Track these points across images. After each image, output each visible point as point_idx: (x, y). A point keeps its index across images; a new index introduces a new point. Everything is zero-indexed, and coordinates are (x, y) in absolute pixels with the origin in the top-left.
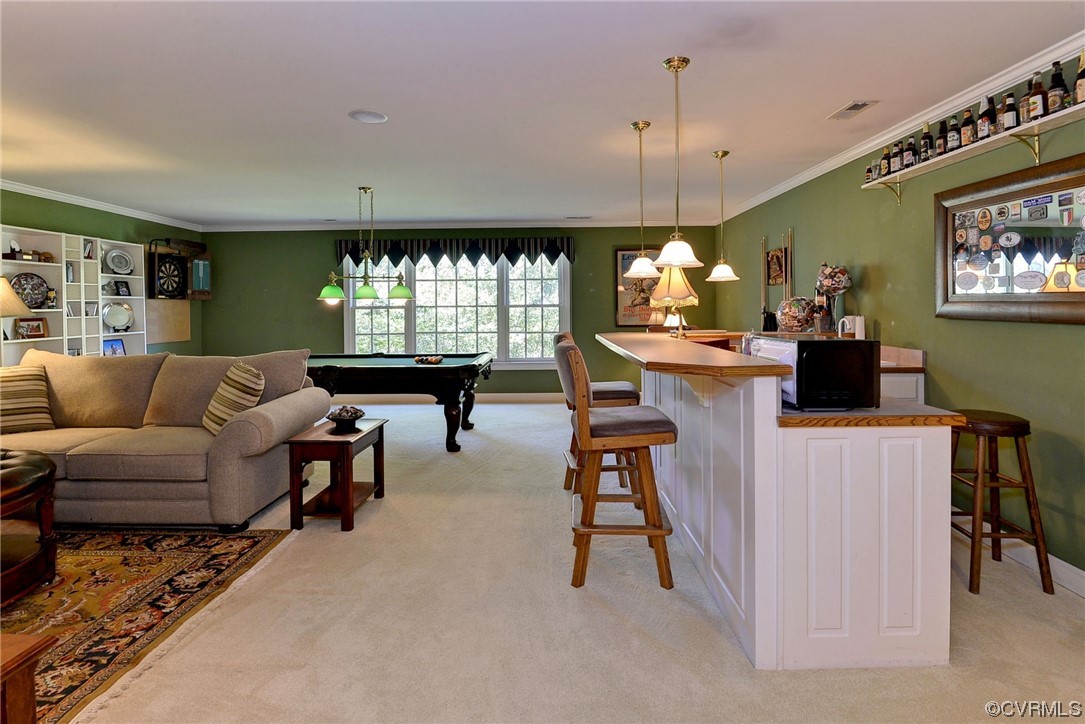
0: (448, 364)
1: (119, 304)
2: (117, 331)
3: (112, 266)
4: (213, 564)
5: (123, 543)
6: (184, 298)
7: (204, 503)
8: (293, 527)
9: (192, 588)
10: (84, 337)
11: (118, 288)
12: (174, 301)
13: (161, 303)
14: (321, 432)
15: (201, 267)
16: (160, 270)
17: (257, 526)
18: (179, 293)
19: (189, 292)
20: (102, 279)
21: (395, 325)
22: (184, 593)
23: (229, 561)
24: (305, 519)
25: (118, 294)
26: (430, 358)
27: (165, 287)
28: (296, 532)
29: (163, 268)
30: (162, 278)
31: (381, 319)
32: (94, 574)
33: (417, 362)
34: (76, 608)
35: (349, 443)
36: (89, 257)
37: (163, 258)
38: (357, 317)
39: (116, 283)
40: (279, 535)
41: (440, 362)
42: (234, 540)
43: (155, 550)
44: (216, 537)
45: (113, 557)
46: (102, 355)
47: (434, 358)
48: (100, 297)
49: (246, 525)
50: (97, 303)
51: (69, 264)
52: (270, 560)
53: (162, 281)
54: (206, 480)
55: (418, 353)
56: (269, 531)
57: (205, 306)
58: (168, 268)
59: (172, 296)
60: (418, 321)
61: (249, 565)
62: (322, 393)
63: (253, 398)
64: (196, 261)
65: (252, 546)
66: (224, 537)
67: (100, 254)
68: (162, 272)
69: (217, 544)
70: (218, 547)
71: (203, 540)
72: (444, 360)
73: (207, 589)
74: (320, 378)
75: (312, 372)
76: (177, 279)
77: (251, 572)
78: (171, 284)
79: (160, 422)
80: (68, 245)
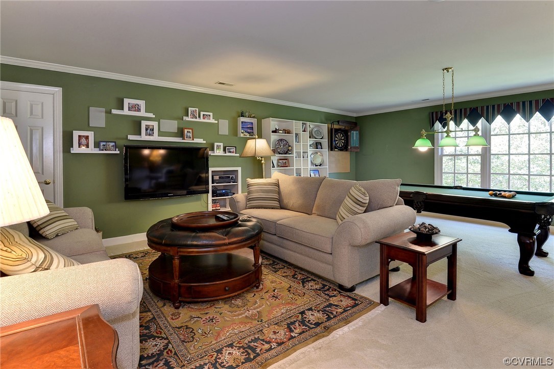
0: (520, 199)
1: (317, 153)
2: (317, 166)
3: (314, 135)
4: (327, 311)
5: (293, 276)
6: (347, 151)
7: (330, 267)
8: (381, 302)
9: (311, 324)
10: (302, 168)
11: (317, 146)
12: (341, 152)
13: (336, 153)
14: (405, 240)
15: (355, 134)
16: (335, 137)
17: (359, 292)
18: (345, 148)
19: (349, 147)
20: (311, 141)
21: (472, 167)
22: (306, 326)
23: (337, 313)
24: (390, 299)
25: (317, 148)
26: (503, 193)
27: (338, 145)
28: (382, 307)
29: (337, 136)
30: (336, 141)
31: (461, 163)
32: (274, 291)
33: (491, 195)
34: (258, 310)
35: (423, 254)
36: (304, 131)
37: (337, 131)
38: (443, 162)
39: (316, 143)
40: (371, 305)
41: (513, 197)
42: (344, 296)
43: (304, 287)
44: (335, 290)
45: (286, 283)
46: (309, 176)
47: (507, 194)
48: (309, 149)
49: (352, 289)
50: (307, 152)
51: (297, 135)
52: (360, 324)
53: (336, 142)
54: (331, 254)
55: (491, 188)
56: (366, 299)
57: (358, 155)
58: (340, 135)
59: (341, 149)
60: (492, 165)
61: (347, 321)
62: (409, 210)
63: (361, 208)
64: (352, 132)
65: (353, 307)
66: (340, 292)
67: (308, 129)
68: (337, 137)
69: (335, 296)
70: (334, 298)
71: (328, 290)
72: (518, 196)
73: (318, 329)
74: (409, 199)
75: (402, 194)
76: (343, 141)
77: (346, 329)
78: (341, 144)
79: (318, 213)
80: (296, 126)
